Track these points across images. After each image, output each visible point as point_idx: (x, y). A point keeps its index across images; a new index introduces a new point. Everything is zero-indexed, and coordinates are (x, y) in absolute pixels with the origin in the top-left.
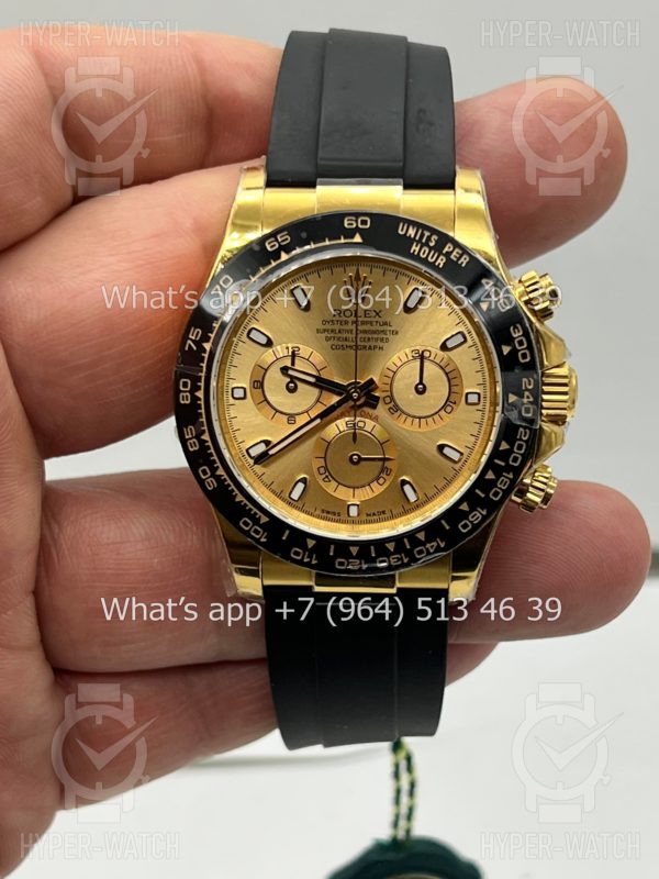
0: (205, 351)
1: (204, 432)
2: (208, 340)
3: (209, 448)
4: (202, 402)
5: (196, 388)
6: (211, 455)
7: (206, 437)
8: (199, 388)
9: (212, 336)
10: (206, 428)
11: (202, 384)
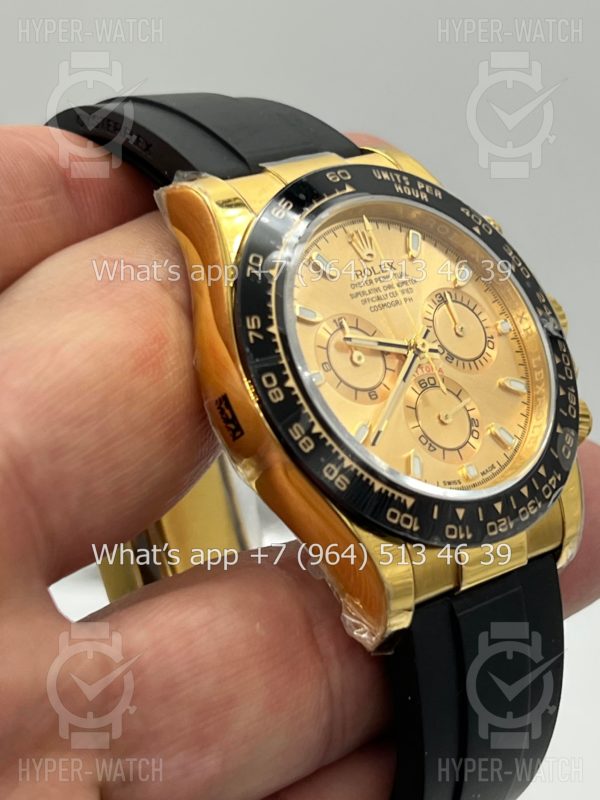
0: (273, 335)
1: (313, 424)
2: (270, 323)
3: (325, 440)
4: (297, 391)
5: (282, 379)
6: (331, 447)
7: (317, 429)
8: (286, 378)
9: (274, 317)
10: (313, 419)
11: (288, 371)
